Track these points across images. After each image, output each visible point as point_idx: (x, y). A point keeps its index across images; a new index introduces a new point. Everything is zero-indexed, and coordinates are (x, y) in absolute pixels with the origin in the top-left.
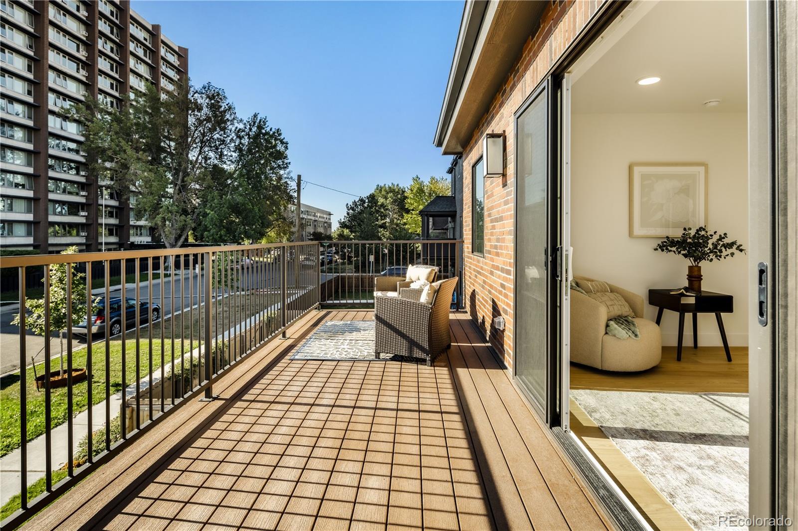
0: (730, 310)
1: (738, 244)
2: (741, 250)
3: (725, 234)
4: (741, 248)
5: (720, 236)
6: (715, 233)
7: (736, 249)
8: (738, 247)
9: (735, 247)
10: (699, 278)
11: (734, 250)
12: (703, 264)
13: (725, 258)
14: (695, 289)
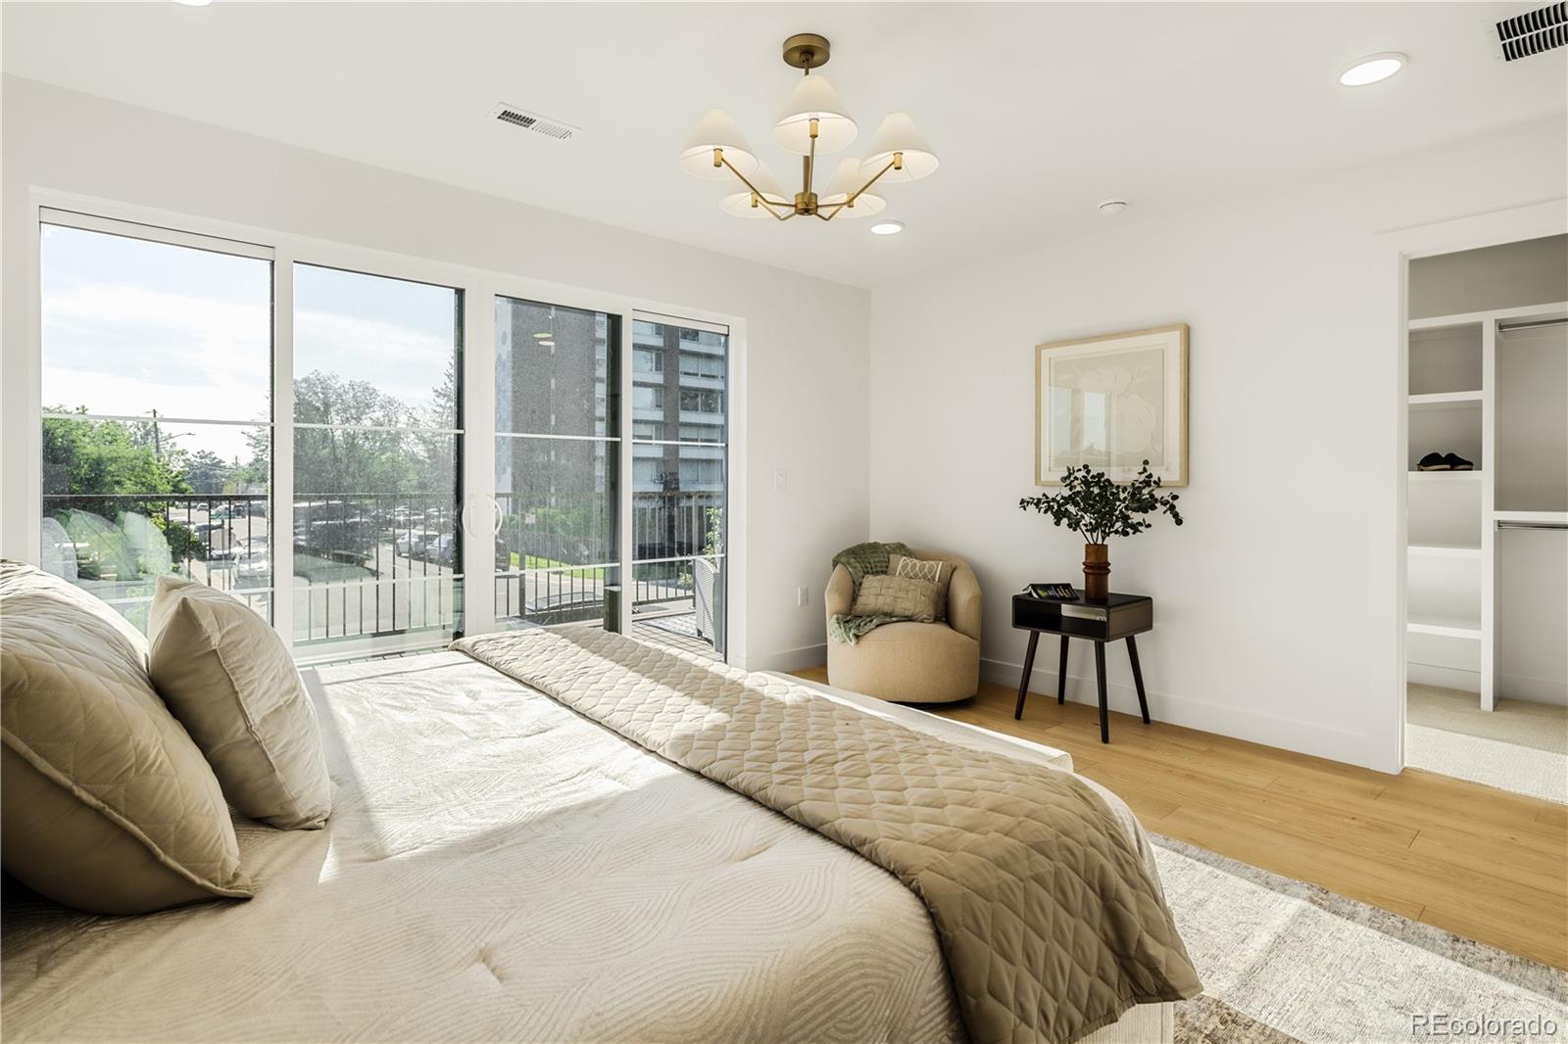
14: (1096, 592)
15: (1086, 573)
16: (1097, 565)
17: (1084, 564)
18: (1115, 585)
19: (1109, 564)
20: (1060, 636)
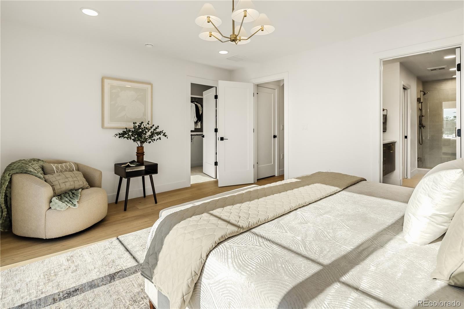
0: (156, 172)
1: (164, 132)
2: (165, 136)
3: (158, 126)
4: (165, 134)
5: (156, 127)
6: (153, 125)
7: (163, 135)
8: (164, 134)
9: (162, 134)
10: (143, 154)
11: (161, 136)
12: (145, 145)
13: (156, 141)
14: (140, 161)
15: (137, 156)
16: (140, 153)
17: (136, 153)
18: (146, 158)
19: (144, 152)
20: (141, 177)
